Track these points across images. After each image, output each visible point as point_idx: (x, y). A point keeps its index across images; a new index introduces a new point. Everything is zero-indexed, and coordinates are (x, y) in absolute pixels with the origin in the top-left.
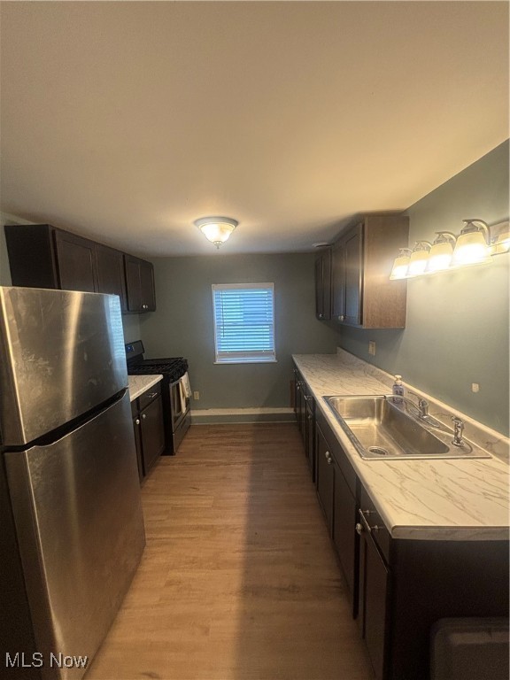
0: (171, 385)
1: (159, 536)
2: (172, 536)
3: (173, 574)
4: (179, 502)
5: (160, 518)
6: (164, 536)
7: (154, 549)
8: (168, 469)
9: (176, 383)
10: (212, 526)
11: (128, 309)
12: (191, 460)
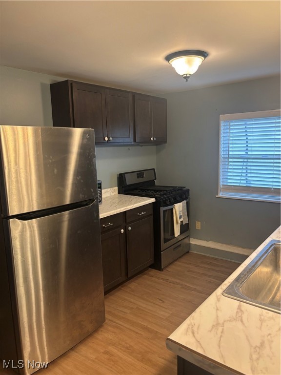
0: (162, 209)
1: (118, 322)
2: (126, 325)
3: (111, 349)
4: (144, 306)
5: (125, 310)
6: (121, 323)
7: (110, 328)
8: (152, 280)
9: (169, 207)
10: (157, 332)
11: (135, 141)
12: (172, 279)
